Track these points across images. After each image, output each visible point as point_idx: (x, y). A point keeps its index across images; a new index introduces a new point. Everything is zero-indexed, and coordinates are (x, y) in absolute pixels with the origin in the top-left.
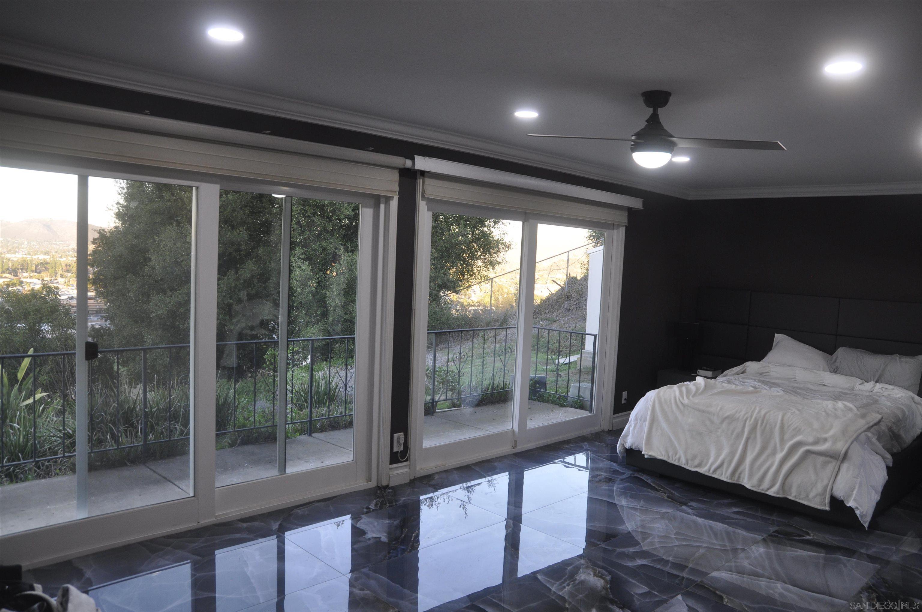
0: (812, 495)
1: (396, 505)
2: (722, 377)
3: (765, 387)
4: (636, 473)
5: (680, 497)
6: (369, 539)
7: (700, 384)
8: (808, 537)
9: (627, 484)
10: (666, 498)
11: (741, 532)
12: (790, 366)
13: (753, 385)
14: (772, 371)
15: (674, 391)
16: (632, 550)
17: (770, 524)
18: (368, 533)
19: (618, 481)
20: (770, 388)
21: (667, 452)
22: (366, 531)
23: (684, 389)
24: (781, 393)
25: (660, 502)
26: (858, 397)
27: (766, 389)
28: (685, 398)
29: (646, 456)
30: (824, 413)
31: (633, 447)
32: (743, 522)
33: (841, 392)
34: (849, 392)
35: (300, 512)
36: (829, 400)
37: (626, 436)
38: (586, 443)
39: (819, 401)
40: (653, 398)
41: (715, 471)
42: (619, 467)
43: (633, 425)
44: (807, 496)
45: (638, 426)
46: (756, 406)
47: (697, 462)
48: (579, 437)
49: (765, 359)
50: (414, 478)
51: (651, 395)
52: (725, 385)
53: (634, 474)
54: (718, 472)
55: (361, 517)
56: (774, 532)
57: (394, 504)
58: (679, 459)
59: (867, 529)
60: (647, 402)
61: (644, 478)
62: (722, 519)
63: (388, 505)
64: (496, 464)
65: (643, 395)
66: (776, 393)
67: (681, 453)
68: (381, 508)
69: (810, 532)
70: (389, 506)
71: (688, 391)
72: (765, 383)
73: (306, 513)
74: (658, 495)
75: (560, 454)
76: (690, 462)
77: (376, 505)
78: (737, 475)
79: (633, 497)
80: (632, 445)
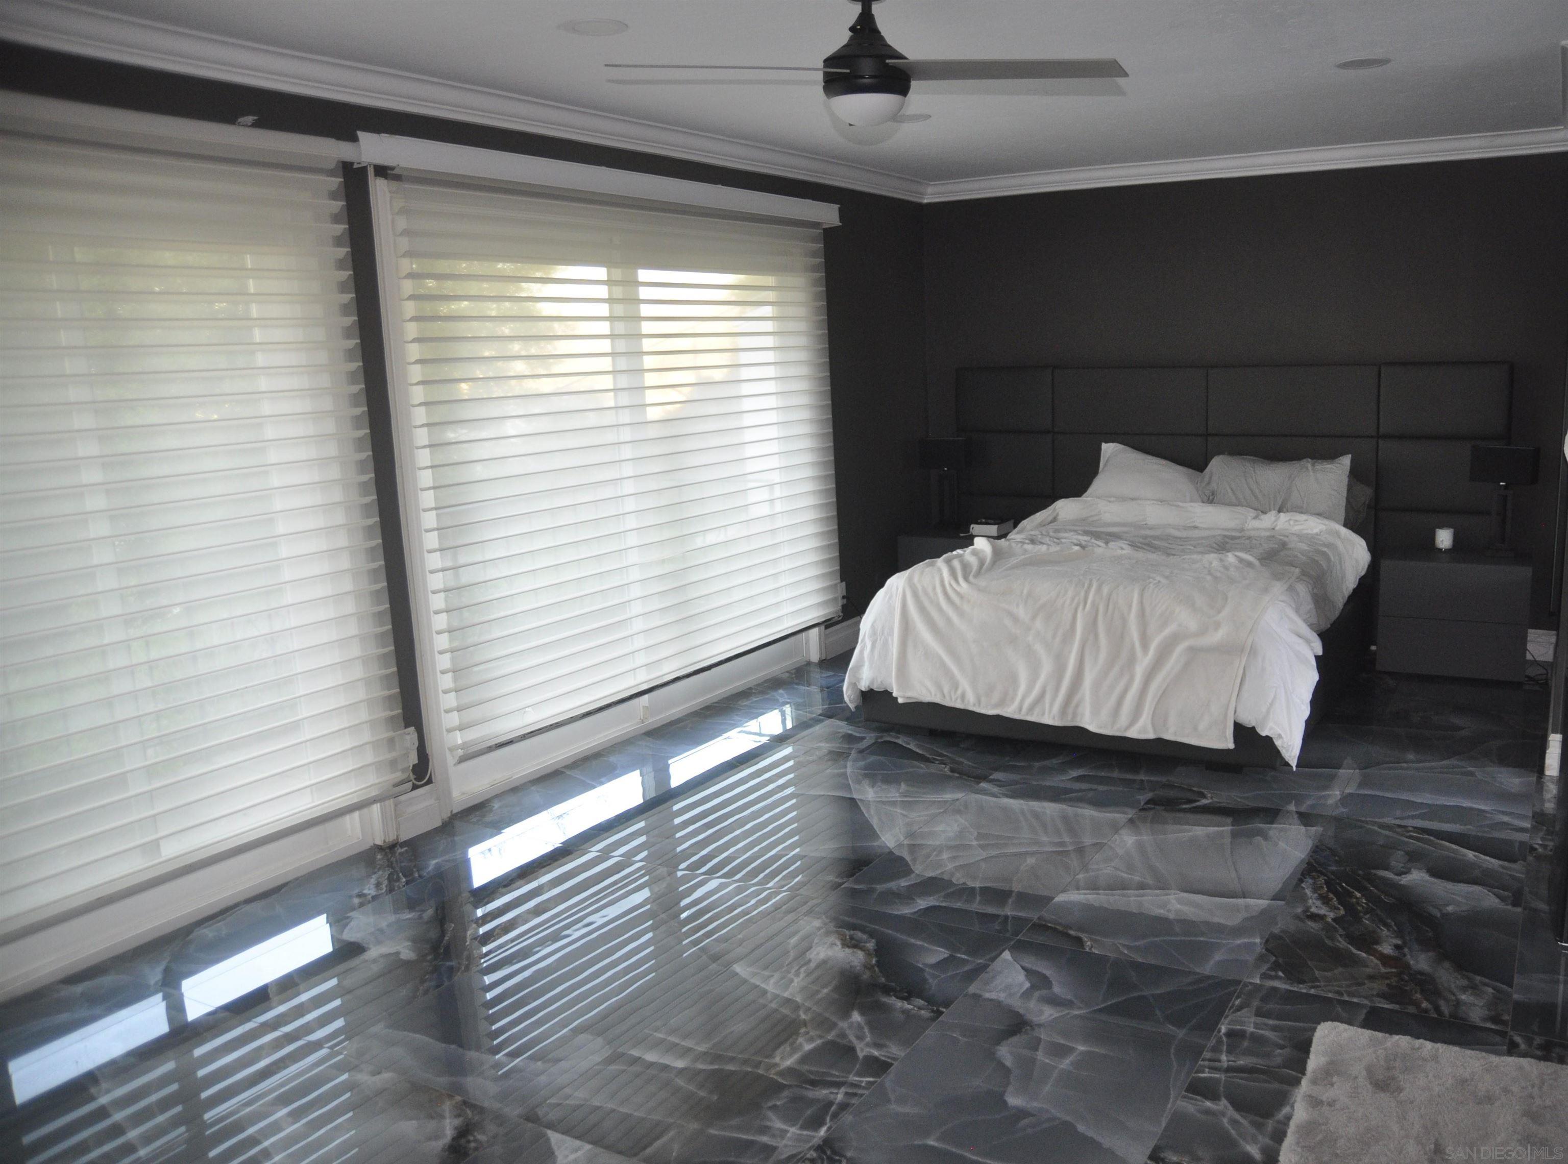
0: (1202, 727)
1: (420, 876)
2: (1017, 533)
3: (1097, 542)
4: (885, 734)
5: (973, 767)
6: (374, 961)
7: (982, 551)
8: (1204, 802)
9: (872, 759)
10: (949, 773)
11: (1088, 812)
12: (1133, 499)
13: (1075, 541)
14: (1105, 512)
15: (939, 570)
16: (904, 883)
17: (1138, 789)
18: (370, 949)
19: (853, 753)
20: (1107, 543)
21: (940, 688)
22: (366, 946)
23: (956, 563)
24: (1127, 550)
25: (938, 782)
26: (1254, 542)
27: (1099, 546)
28: (961, 580)
29: (900, 701)
30: (1209, 578)
31: (875, 688)
32: (1090, 794)
33: (1225, 536)
34: (1238, 534)
35: (208, 932)
36: (1210, 552)
37: (859, 666)
38: (781, 691)
39: (1195, 556)
40: (900, 590)
41: (1031, 709)
42: (851, 727)
43: (869, 645)
44: (1195, 729)
45: (879, 645)
46: (1091, 580)
47: (996, 697)
48: (765, 681)
49: (1090, 490)
50: (449, 815)
51: (896, 583)
52: (1029, 547)
53: (881, 737)
54: (1037, 711)
55: (348, 918)
56: (1146, 803)
57: (416, 875)
58: (963, 697)
59: (1294, 769)
60: (890, 598)
61: (901, 741)
62: (1056, 795)
63: (404, 880)
64: (613, 759)
65: (881, 585)
66: (1120, 552)
67: (965, 685)
68: (391, 890)
69: (1205, 792)
70: (407, 883)
71: (966, 567)
72: (1097, 535)
73: (224, 933)
74: (934, 768)
75: (733, 720)
76: (983, 699)
77: (378, 885)
78: (1070, 710)
79: (888, 780)
80: (872, 682)
